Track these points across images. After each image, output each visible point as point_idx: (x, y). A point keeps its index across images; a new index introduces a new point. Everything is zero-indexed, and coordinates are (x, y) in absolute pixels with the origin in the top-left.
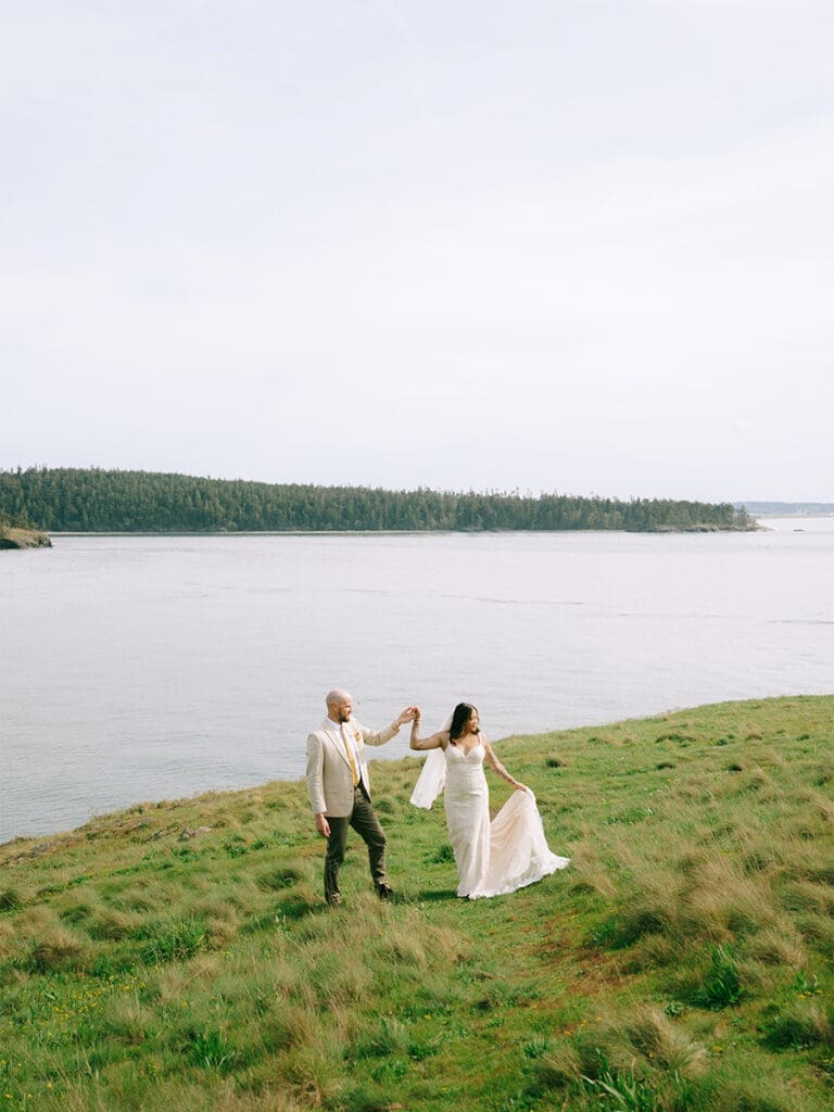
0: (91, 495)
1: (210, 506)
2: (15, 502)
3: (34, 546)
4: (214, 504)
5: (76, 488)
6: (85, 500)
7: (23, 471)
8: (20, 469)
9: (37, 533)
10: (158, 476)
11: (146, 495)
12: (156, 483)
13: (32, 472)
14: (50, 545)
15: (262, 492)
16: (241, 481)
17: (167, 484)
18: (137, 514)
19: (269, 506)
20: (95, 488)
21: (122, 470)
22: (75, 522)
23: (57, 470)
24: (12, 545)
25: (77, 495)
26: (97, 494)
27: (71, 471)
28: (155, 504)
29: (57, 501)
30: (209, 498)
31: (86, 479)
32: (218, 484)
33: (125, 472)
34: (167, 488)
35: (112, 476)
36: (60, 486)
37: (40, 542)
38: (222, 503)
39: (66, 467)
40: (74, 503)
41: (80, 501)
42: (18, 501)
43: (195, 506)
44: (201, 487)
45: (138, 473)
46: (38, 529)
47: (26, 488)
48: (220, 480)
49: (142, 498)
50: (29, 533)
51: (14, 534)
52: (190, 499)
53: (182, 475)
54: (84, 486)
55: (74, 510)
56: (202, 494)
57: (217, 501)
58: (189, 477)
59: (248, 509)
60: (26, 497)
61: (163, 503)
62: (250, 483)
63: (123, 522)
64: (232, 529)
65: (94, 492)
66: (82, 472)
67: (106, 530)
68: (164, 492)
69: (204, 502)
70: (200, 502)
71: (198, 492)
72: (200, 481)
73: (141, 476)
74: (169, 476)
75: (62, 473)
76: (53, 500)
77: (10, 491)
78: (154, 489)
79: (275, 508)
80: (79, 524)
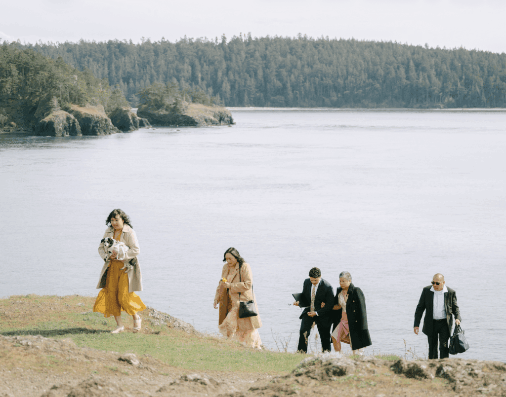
0: (295, 67)
1: (424, 79)
2: (216, 75)
3: (213, 123)
4: (429, 77)
5: (280, 59)
6: (290, 72)
7: (228, 41)
8: (224, 38)
9: (218, 109)
10: (370, 45)
11: (355, 67)
12: (367, 53)
13: (236, 41)
14: (231, 122)
15: (486, 63)
16: (462, 50)
17: (378, 54)
18: (345, 88)
19: (492, 79)
20: (301, 59)
21: (331, 38)
22: (278, 97)
23: (262, 39)
24: (190, 122)
25: (281, 67)
26: (303, 66)
27: (278, 40)
28: (364, 77)
29: (260, 73)
30: (424, 70)
31: (291, 49)
32: (436, 53)
33: (334, 41)
34: (378, 60)
35: (321, 45)
36: (264, 57)
37: (221, 119)
38: (438, 74)
39: (272, 36)
40: (279, 76)
41: (284, 73)
42: (220, 74)
43: (408, 78)
44: (416, 56)
45: (348, 41)
46: (221, 104)
47: (228, 58)
48: (438, 49)
49: (351, 70)
50: (209, 108)
51: (193, 110)
52: (402, 70)
53: (396, 44)
54: (289, 56)
55: (279, 84)
56: (417, 65)
57: (433, 73)
58: (405, 46)
59: (468, 83)
60: (228, 69)
61: (373, 76)
62: (472, 52)
63: (329, 96)
64: (449, 105)
65: (299, 62)
66: (288, 41)
67: (312, 106)
68: (375, 64)
69: (418, 75)
70: (413, 74)
71: (412, 64)
72: (416, 50)
73: (351, 45)
74: (381, 45)
75: (266, 42)
76: (256, 74)
77: (211, 63)
78: (364, 59)
79: (499, 81)
80: (283, 98)
